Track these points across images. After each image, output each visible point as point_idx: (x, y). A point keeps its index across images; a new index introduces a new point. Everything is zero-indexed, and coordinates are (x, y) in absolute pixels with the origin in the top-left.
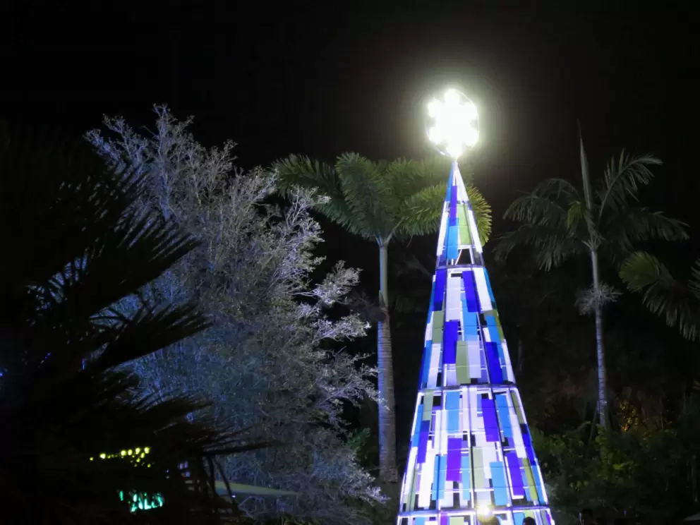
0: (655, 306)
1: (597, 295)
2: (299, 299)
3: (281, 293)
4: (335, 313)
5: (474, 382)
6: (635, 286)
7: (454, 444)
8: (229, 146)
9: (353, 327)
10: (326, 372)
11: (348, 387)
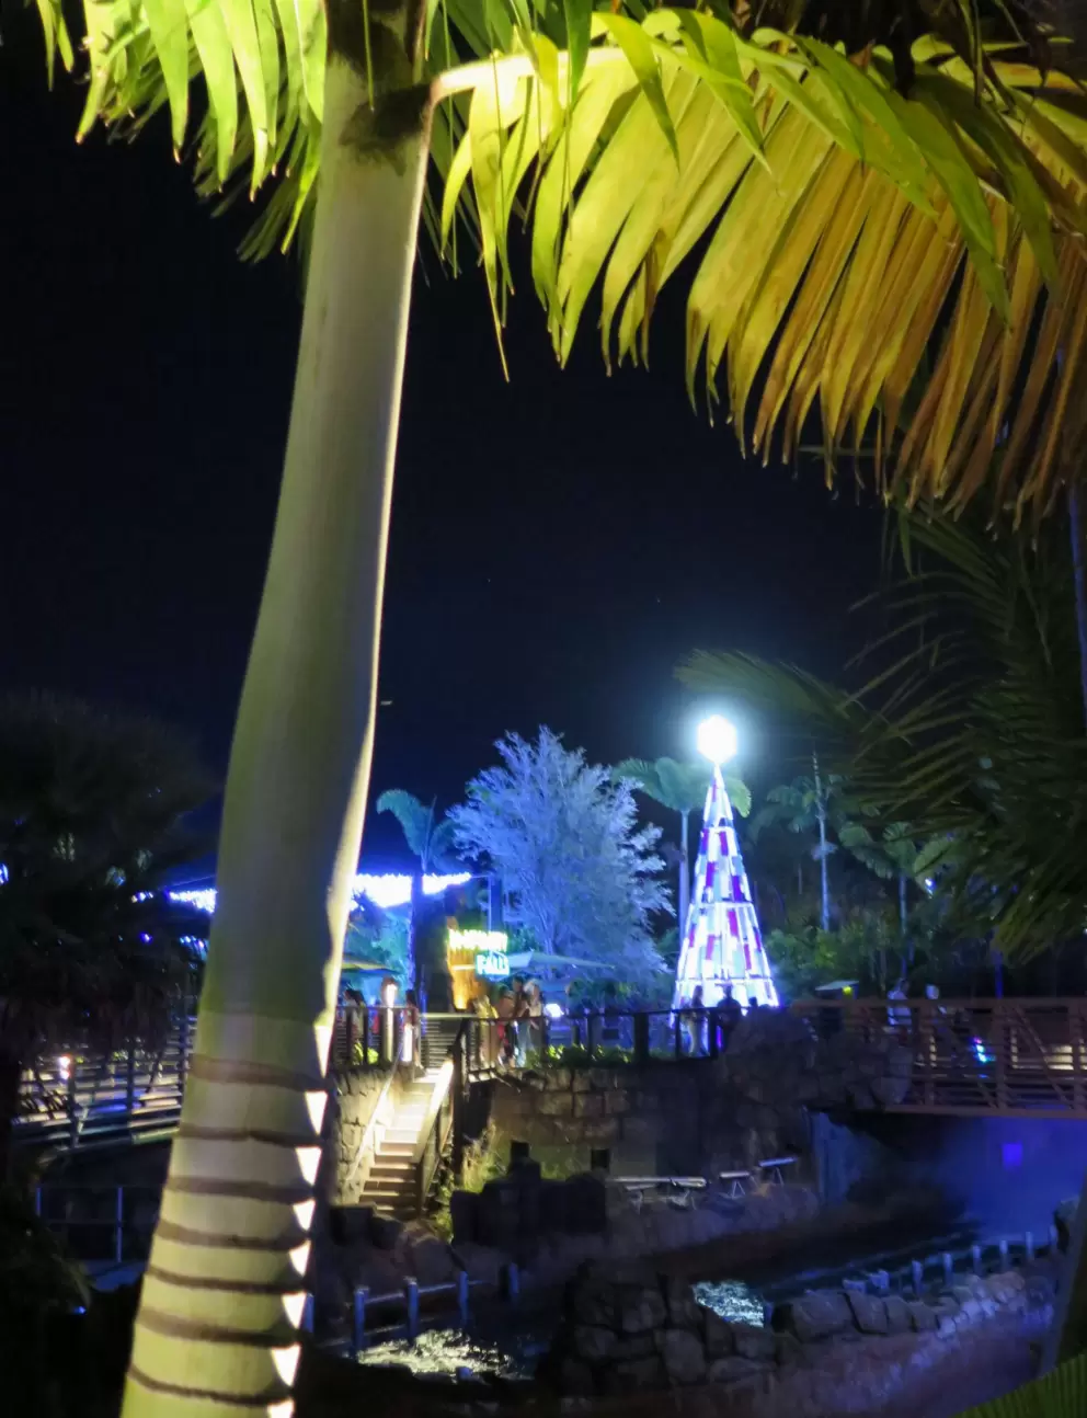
0: (860, 856)
1: (823, 849)
2: (620, 846)
3: (610, 842)
4: (644, 855)
5: (725, 900)
6: (848, 844)
7: (711, 939)
8: (581, 750)
9: (655, 864)
10: (636, 892)
11: (652, 901)
